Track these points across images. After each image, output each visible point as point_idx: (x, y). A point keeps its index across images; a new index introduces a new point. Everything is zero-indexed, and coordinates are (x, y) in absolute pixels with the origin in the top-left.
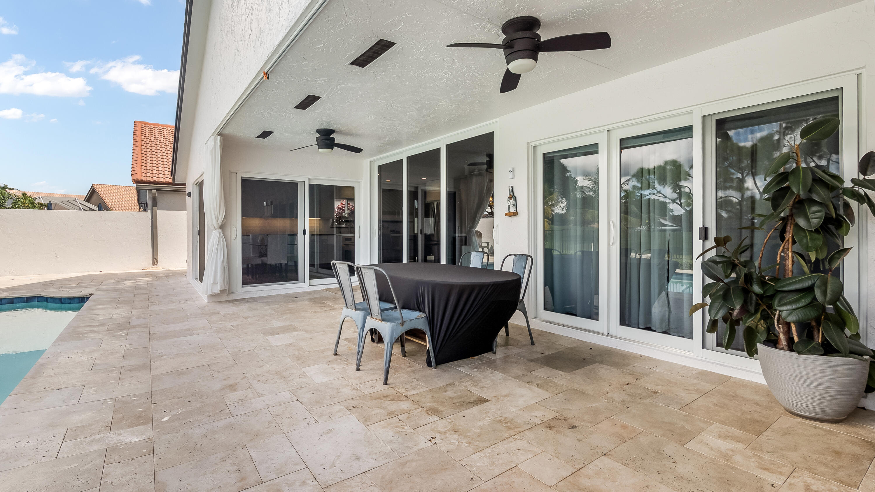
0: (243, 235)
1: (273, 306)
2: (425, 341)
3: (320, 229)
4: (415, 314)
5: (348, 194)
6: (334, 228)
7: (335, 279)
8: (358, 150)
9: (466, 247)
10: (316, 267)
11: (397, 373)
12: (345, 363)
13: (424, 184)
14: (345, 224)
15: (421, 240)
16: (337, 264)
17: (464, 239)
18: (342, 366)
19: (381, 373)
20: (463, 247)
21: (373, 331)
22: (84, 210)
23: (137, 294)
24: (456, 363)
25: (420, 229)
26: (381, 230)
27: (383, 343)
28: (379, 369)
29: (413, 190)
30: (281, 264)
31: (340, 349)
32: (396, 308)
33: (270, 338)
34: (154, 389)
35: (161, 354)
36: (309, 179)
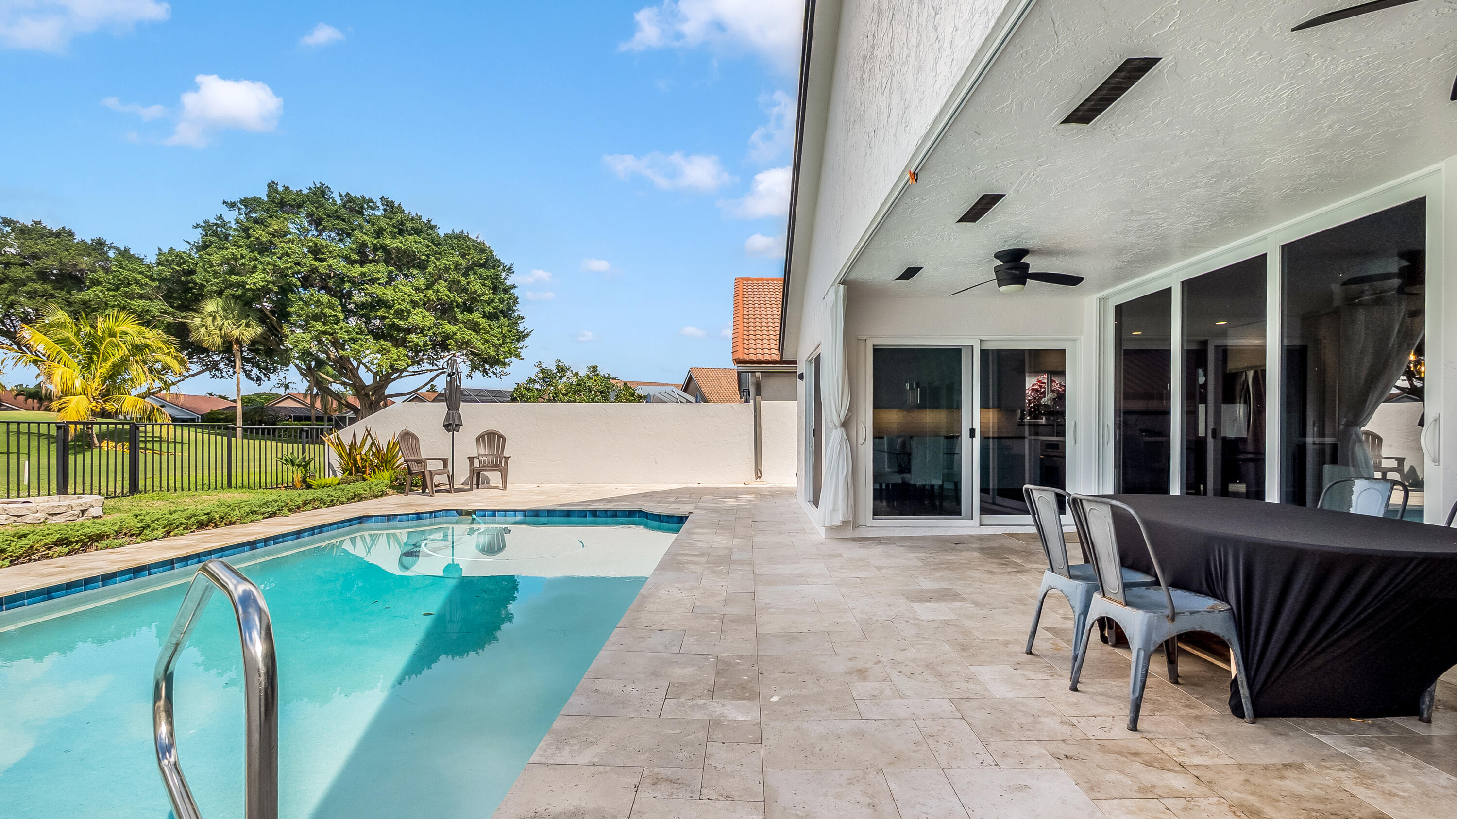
0: (874, 438)
1: (920, 555)
2: (1228, 661)
3: (998, 428)
4: (1204, 603)
5: (1051, 363)
6: (1024, 425)
7: (1030, 517)
8: (1073, 280)
9: (1336, 468)
10: (991, 493)
11: (1159, 714)
12: (1049, 671)
13: (1223, 333)
14: (1046, 419)
15: (1215, 450)
16: (1034, 492)
17: (1328, 451)
18: (1044, 677)
19: (1122, 706)
20: (1327, 468)
21: (1105, 623)
22: (681, 402)
23: (739, 518)
24: (1310, 722)
25: (1211, 426)
26: (1120, 429)
27: (1128, 648)
28: (1118, 698)
29: (1194, 347)
30: (932, 486)
31: (1038, 645)
32: (1157, 583)
33: (916, 606)
34: (760, 653)
35: (767, 606)
36: (981, 340)
